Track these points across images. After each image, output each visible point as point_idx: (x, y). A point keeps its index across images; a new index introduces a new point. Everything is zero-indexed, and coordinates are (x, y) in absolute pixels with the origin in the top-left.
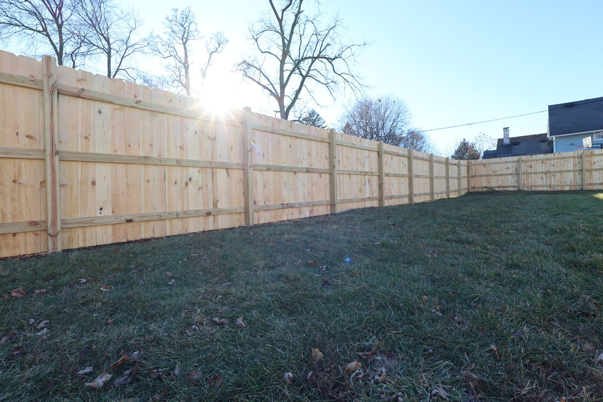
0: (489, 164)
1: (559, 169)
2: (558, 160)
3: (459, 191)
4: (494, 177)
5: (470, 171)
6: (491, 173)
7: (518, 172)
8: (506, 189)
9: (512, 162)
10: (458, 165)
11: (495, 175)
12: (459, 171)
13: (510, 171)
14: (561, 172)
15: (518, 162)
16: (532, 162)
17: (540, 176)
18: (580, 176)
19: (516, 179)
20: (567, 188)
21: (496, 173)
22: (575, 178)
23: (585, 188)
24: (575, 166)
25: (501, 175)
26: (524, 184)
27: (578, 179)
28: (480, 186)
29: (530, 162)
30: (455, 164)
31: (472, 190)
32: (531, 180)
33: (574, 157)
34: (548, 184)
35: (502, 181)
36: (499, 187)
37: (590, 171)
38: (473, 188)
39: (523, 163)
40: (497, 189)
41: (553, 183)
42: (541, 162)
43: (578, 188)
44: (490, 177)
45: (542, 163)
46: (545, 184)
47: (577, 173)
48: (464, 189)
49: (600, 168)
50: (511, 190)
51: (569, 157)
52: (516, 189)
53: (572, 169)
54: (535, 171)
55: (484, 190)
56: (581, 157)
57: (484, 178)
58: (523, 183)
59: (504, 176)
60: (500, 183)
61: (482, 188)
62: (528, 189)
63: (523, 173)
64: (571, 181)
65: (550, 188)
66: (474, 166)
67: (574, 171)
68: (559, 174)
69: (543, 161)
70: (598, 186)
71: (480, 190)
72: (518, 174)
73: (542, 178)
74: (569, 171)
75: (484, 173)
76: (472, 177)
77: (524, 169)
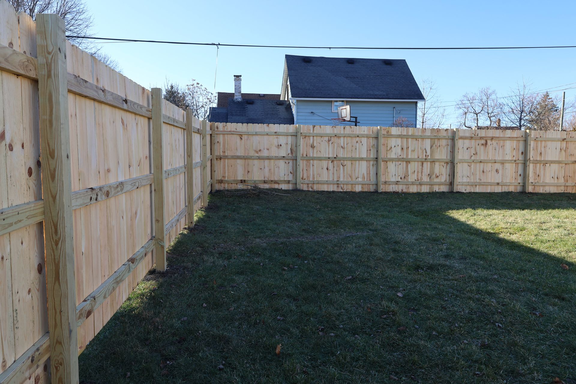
0: (248, 134)
1: (349, 156)
2: (349, 139)
4: (256, 162)
5: (216, 146)
6: (252, 153)
7: (294, 155)
8: (276, 186)
9: (286, 135)
11: (259, 158)
13: (283, 152)
14: (353, 160)
15: (294, 135)
16: (315, 138)
17: (325, 164)
18: (375, 168)
19: (290, 169)
20: (358, 189)
21: (260, 154)
22: (368, 173)
23: (380, 190)
24: (369, 151)
25: (269, 158)
26: (302, 179)
27: (372, 173)
28: (232, 179)
29: (311, 138)
31: (217, 187)
32: (313, 171)
33: (368, 137)
34: (336, 179)
35: (270, 170)
36: (265, 182)
37: (386, 161)
38: (221, 182)
39: (302, 137)
41: (341, 179)
42: (327, 139)
43: (372, 189)
44: (251, 162)
45: (329, 141)
46: (331, 179)
47: (372, 163)
49: (397, 157)
50: (283, 188)
51: (363, 136)
52: (290, 187)
53: (365, 156)
54: (318, 156)
55: (240, 186)
56: (377, 138)
57: (239, 161)
58: (301, 176)
59: (272, 161)
60: (266, 175)
61: (236, 182)
62: (308, 186)
63: (302, 158)
64: (364, 178)
65: (338, 187)
66: (221, 136)
67: (368, 160)
68: (348, 163)
69: (330, 138)
70: (394, 186)
71: (234, 187)
72: (294, 159)
73: (327, 169)
74: (362, 159)
75: (240, 153)
76: (220, 158)
77: (303, 149)
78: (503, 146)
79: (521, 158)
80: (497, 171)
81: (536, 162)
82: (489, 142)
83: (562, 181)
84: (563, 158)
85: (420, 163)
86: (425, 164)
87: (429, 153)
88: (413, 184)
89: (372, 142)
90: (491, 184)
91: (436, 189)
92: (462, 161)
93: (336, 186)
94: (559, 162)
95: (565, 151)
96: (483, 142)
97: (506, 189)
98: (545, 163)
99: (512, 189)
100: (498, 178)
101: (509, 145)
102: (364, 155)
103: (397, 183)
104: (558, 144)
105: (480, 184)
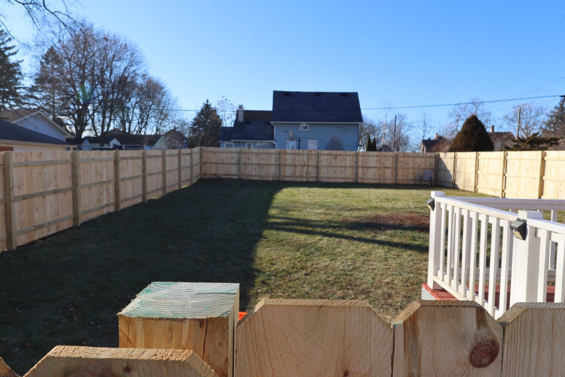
0: (218, 152)
1: (266, 163)
2: (266, 155)
3: (191, 179)
4: (221, 165)
5: (203, 158)
6: (219, 161)
7: (239, 162)
8: (231, 177)
9: (236, 153)
10: (191, 154)
11: (223, 164)
12: (191, 159)
13: (234, 161)
14: (268, 165)
15: (240, 153)
17: (254, 167)
18: (279, 169)
19: (237, 169)
20: (270, 179)
21: (223, 162)
22: (275, 171)
23: (281, 180)
24: (276, 161)
25: (227, 164)
27: (277, 172)
28: (210, 173)
29: (248, 155)
30: (188, 154)
31: (203, 177)
32: (248, 170)
33: (275, 154)
34: (259, 174)
35: (228, 169)
36: (225, 175)
37: (284, 165)
38: (205, 174)
39: (243, 154)
40: (223, 177)
41: (262, 174)
43: (277, 179)
44: (219, 165)
45: (256, 156)
46: (257, 174)
47: (277, 166)
48: (196, 176)
49: (289, 164)
50: (234, 178)
51: (273, 153)
52: (237, 177)
54: (251, 163)
55: (214, 177)
56: (280, 155)
57: (213, 165)
58: (243, 172)
59: (229, 165)
60: (226, 171)
61: (212, 175)
62: (246, 177)
63: (243, 164)
64: (273, 174)
66: (205, 153)
67: (275, 165)
68: (266, 167)
69: (257, 154)
71: (210, 177)
72: (239, 164)
73: (255, 169)
74: (272, 165)
75: (214, 161)
76: (204, 163)
77: (243, 159)
78: (345, 159)
79: (355, 165)
80: (342, 171)
81: (363, 167)
82: (338, 157)
83: (377, 177)
84: (378, 165)
85: (302, 167)
86: (304, 168)
87: (306, 162)
88: (298, 177)
89: (277, 156)
90: (339, 178)
91: (310, 180)
92: (324, 166)
93: (259, 178)
94: (375, 167)
95: (379, 162)
96: (334, 157)
97: (347, 181)
98: (368, 168)
99: (350, 181)
100: (342, 175)
101: (348, 158)
102: (273, 163)
103: (290, 176)
104: (375, 158)
105: (333, 178)
